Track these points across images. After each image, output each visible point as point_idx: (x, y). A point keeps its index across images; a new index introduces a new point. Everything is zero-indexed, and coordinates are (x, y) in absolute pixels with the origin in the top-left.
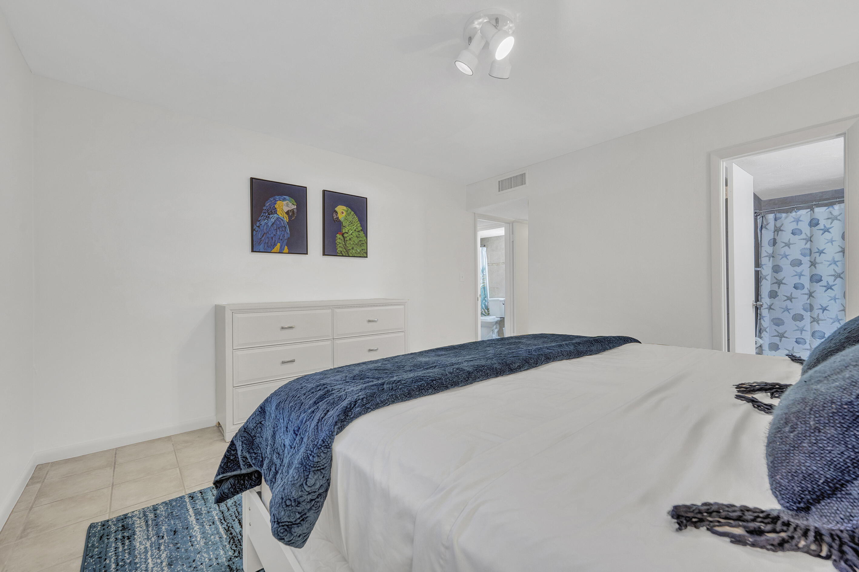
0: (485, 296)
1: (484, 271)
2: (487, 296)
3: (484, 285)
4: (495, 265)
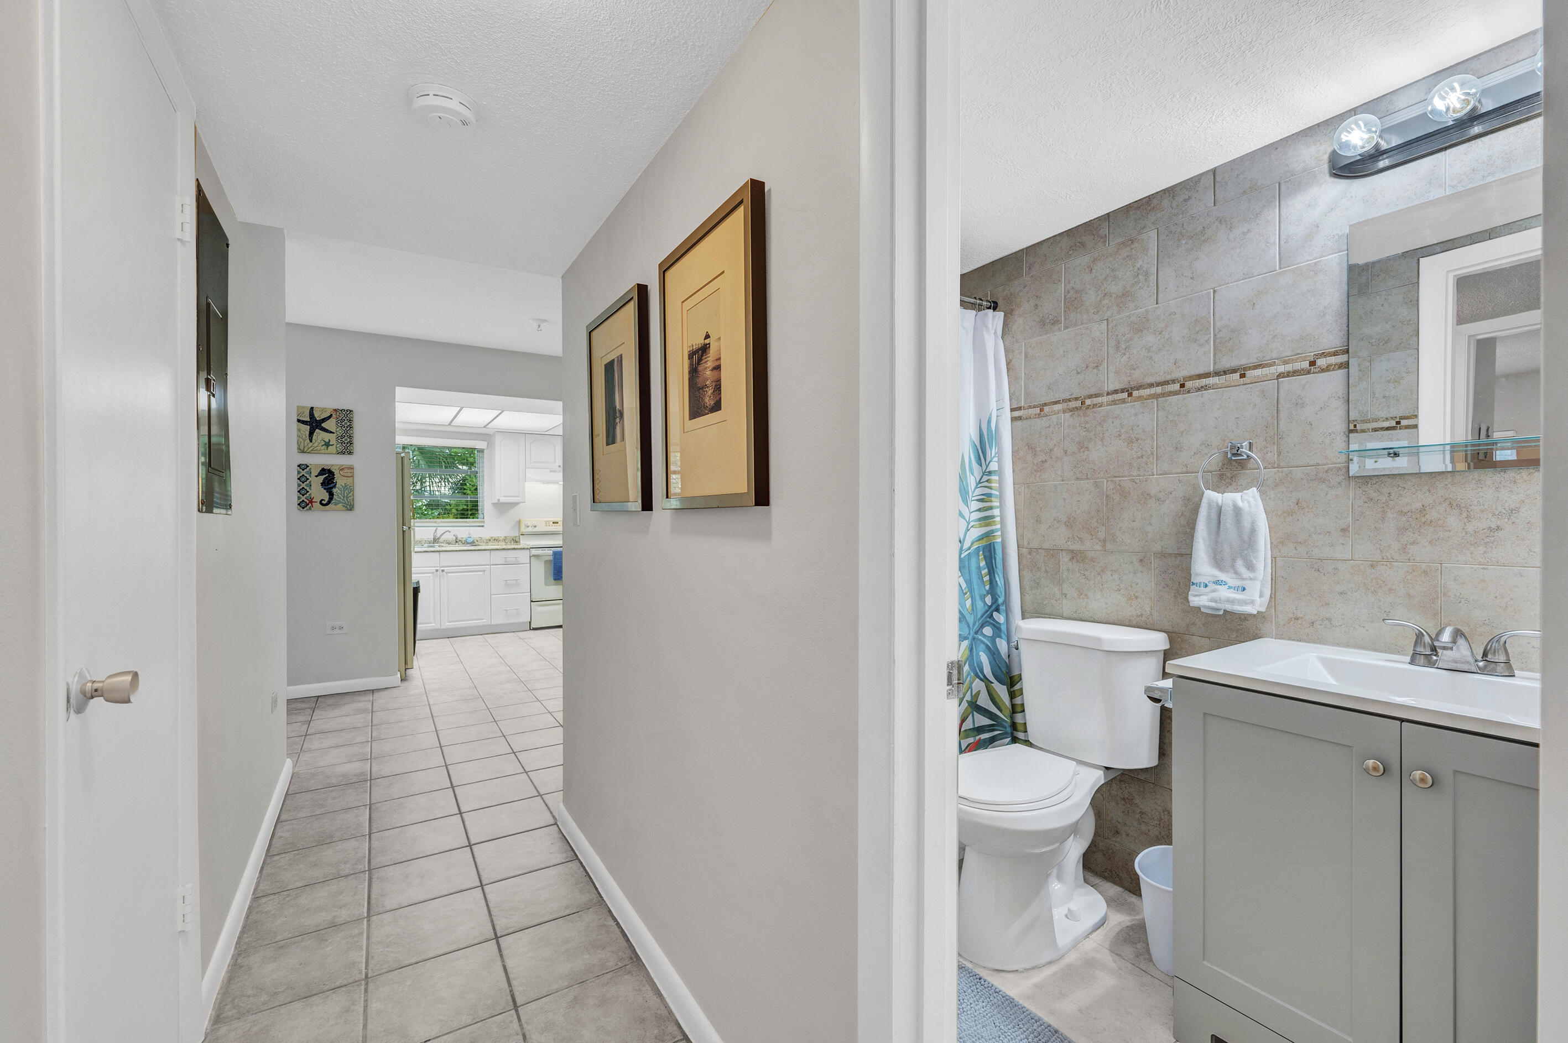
0: (995, 600)
1: (992, 452)
2: (1007, 602)
3: (988, 535)
4: (1072, 410)
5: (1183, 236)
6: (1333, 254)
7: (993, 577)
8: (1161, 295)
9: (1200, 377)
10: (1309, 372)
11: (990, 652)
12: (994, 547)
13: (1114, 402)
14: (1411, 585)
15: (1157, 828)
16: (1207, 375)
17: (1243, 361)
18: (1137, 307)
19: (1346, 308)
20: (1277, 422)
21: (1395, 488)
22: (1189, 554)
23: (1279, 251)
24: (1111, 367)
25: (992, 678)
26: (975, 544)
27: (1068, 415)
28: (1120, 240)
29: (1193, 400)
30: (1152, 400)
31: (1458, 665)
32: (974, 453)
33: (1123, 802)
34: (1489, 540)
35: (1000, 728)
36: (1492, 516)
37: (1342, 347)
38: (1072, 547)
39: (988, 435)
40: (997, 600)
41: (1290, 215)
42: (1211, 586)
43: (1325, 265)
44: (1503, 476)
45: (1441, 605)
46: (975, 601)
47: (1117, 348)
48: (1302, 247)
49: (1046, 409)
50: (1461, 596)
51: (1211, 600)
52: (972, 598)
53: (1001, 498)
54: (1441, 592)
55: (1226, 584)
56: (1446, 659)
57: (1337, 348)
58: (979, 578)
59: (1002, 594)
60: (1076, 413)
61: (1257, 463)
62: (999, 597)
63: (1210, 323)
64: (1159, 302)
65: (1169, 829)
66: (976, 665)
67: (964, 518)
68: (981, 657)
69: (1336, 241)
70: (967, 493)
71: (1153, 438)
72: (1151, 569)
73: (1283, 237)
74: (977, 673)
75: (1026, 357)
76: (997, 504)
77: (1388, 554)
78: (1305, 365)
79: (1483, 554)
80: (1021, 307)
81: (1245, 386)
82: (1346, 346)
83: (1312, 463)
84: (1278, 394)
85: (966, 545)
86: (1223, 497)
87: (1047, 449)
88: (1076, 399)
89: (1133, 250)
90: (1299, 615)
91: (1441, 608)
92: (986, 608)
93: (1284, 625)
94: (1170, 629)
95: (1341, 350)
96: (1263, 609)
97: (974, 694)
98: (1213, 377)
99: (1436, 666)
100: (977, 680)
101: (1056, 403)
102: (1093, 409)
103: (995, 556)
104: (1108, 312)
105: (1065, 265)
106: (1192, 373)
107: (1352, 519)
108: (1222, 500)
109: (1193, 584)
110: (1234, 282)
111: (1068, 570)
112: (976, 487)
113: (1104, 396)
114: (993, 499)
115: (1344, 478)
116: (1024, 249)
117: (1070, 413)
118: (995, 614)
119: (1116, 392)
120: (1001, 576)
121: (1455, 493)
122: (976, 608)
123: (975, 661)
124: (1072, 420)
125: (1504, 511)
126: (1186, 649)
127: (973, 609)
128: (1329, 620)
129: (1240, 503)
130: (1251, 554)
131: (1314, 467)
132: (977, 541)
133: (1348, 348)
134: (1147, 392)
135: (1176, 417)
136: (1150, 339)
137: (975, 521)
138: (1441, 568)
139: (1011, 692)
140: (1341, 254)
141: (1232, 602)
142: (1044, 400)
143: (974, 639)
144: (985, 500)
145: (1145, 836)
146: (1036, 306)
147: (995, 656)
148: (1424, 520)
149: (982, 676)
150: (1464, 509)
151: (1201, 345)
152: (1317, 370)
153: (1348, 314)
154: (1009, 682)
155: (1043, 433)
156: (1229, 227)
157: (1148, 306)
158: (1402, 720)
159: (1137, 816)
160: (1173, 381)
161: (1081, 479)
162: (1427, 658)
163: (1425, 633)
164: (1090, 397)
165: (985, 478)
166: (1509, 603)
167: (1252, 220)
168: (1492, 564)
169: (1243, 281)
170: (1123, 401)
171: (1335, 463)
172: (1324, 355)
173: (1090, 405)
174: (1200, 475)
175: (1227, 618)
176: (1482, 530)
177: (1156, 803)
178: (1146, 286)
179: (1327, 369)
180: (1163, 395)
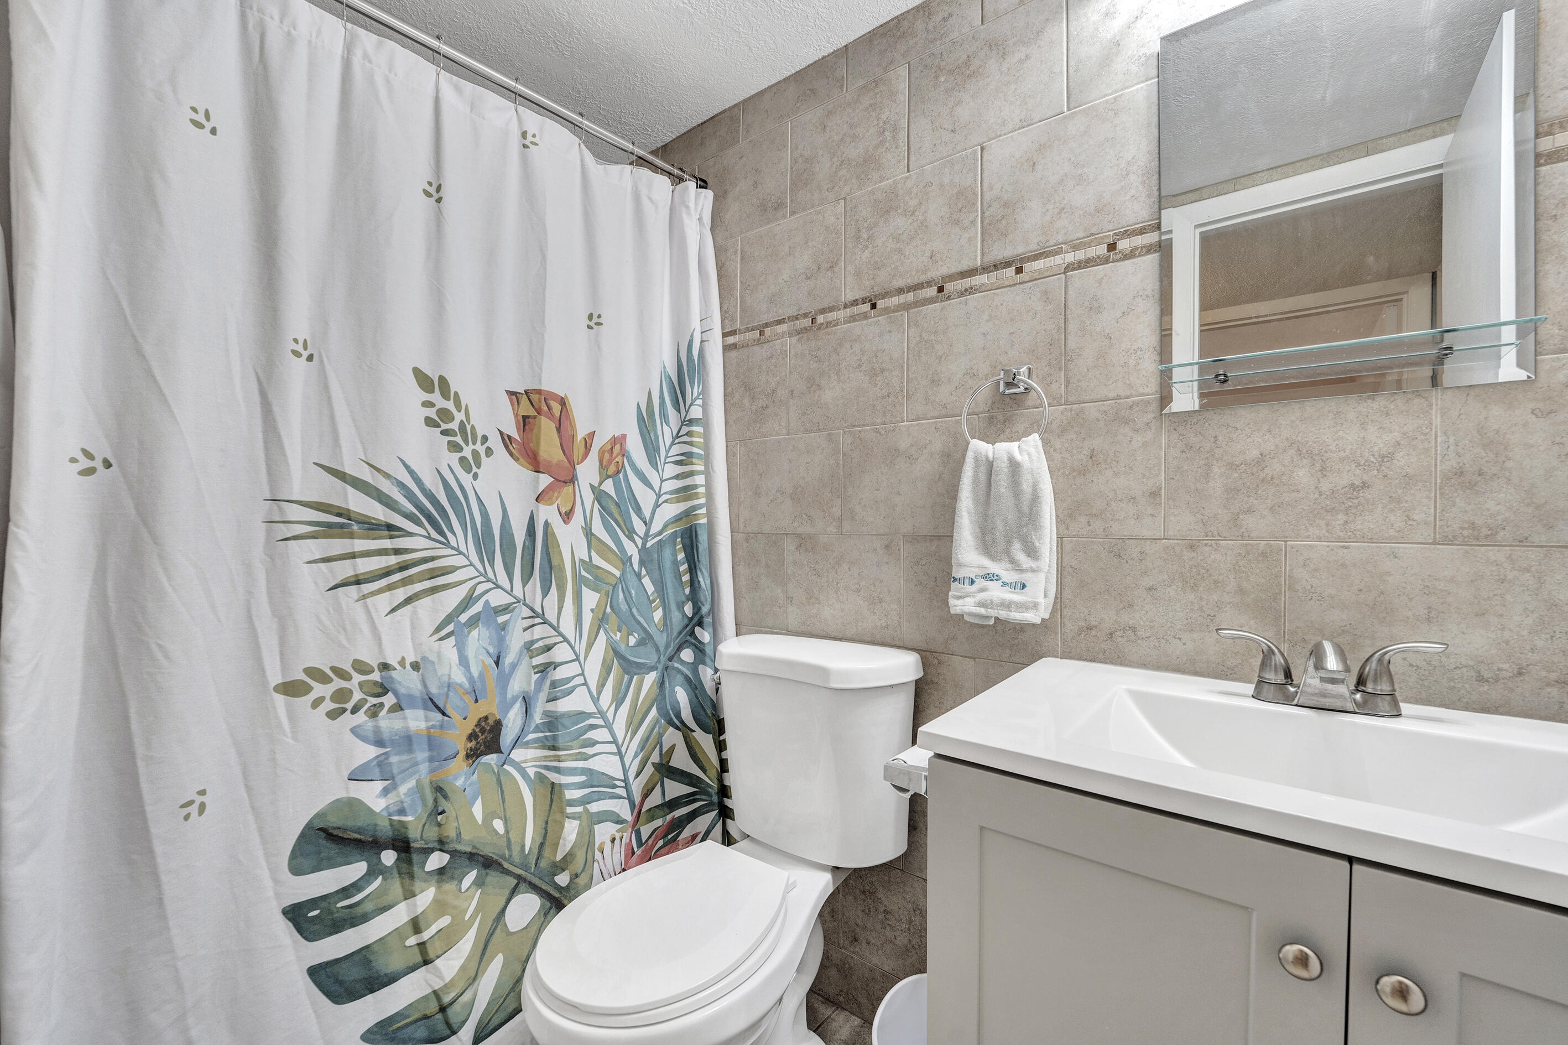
0: (697, 609)
1: (693, 391)
2: (714, 610)
3: (688, 514)
4: (800, 332)
5: (941, 71)
6: (1138, 83)
7: (694, 575)
8: (913, 158)
9: (963, 275)
10: (1107, 261)
11: (690, 686)
12: (696, 532)
13: (853, 319)
14: (1244, 575)
15: (905, 934)
16: (971, 273)
17: (1021, 250)
18: (882, 179)
19: (1157, 163)
20: (1065, 336)
21: (1224, 428)
22: (948, 536)
23: (1067, 83)
24: (849, 268)
25: (691, 723)
26: (669, 527)
27: (795, 339)
28: (861, 83)
29: (954, 309)
30: (901, 313)
31: (1327, 700)
32: (670, 392)
33: (863, 897)
34: (1350, 504)
35: (703, 797)
36: (1356, 466)
37: (1151, 220)
38: (801, 530)
39: (688, 366)
40: (699, 609)
41: (1081, 30)
42: (980, 583)
43: (1128, 100)
44: (1371, 405)
45: (1285, 603)
46: (670, 611)
47: (858, 238)
48: (1098, 76)
49: (768, 331)
50: (1313, 590)
51: (981, 604)
52: (665, 606)
53: (707, 459)
54: (1285, 584)
55: (1000, 579)
56: (1310, 690)
57: (1145, 222)
58: (676, 579)
59: (706, 600)
60: (805, 335)
61: (1040, 398)
62: (703, 605)
63: (977, 195)
64: (911, 167)
65: (921, 936)
66: (669, 707)
67: (651, 487)
68: (677, 695)
69: (1143, 65)
70: (657, 450)
71: (902, 367)
72: (899, 560)
73: (1072, 63)
74: (672, 719)
75: (742, 259)
76: (702, 468)
77: (1212, 528)
78: (1102, 250)
79: (1343, 525)
80: (736, 186)
81: (1022, 286)
82: (1156, 219)
83: (1111, 395)
84: (1066, 295)
85: (655, 528)
86: (994, 448)
87: (768, 389)
88: (805, 315)
89: (878, 96)
90: (1094, 623)
91: (1285, 608)
92: (686, 621)
93: (1073, 638)
94: (924, 646)
95: (1150, 225)
96: (1047, 616)
97: (664, 751)
98: (980, 274)
99: (1295, 702)
100: (671, 729)
101: (779, 322)
102: (827, 330)
103: (697, 545)
104: (846, 188)
105: (791, 124)
106: (953, 270)
107: (1165, 478)
108: (994, 453)
109: (955, 580)
110: (1009, 133)
111: (794, 562)
112: (672, 444)
113: (840, 310)
114: (695, 460)
115: (1153, 416)
116: (739, 103)
117: (798, 337)
118: (697, 629)
119: (855, 303)
120: (706, 574)
121: (1304, 433)
122: (671, 621)
123: (668, 701)
124: (799, 345)
125: (1372, 459)
126: (945, 675)
127: (665, 624)
128: (1134, 629)
129: (1018, 457)
130: (1033, 533)
131: (1114, 401)
132: (673, 523)
133: (1160, 222)
134: (896, 300)
135: (932, 336)
136: (899, 223)
137: (671, 493)
138: (1286, 547)
139: (720, 741)
140: (1149, 82)
141: (1008, 605)
142: (766, 318)
143: (667, 668)
144: (684, 462)
145: (891, 945)
146: (755, 184)
147: (696, 692)
148: (1262, 475)
149: (678, 723)
150: (1317, 458)
151: (965, 229)
152: (1118, 257)
153: (1160, 171)
154: (717, 728)
155: (764, 367)
156: (1001, 53)
157: (897, 176)
158: (1351, 860)
159: (881, 916)
160: (929, 284)
161: (811, 431)
162: (1280, 689)
163: (1276, 651)
164: (823, 311)
165: (685, 430)
166: (1378, 599)
167: (1032, 40)
168: (1355, 540)
169: (1019, 131)
170: (865, 316)
171: (1143, 395)
172: (1128, 234)
173: (822, 324)
174: (964, 419)
175: (998, 628)
176: (1343, 488)
177: (905, 898)
178: (894, 147)
179: (1130, 255)
180: (917, 304)
